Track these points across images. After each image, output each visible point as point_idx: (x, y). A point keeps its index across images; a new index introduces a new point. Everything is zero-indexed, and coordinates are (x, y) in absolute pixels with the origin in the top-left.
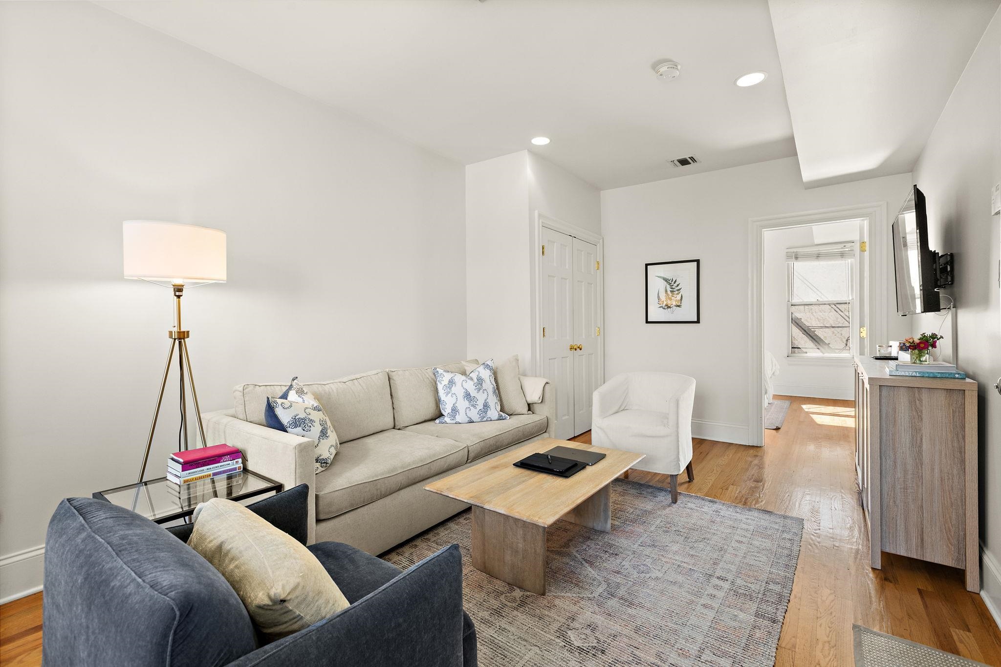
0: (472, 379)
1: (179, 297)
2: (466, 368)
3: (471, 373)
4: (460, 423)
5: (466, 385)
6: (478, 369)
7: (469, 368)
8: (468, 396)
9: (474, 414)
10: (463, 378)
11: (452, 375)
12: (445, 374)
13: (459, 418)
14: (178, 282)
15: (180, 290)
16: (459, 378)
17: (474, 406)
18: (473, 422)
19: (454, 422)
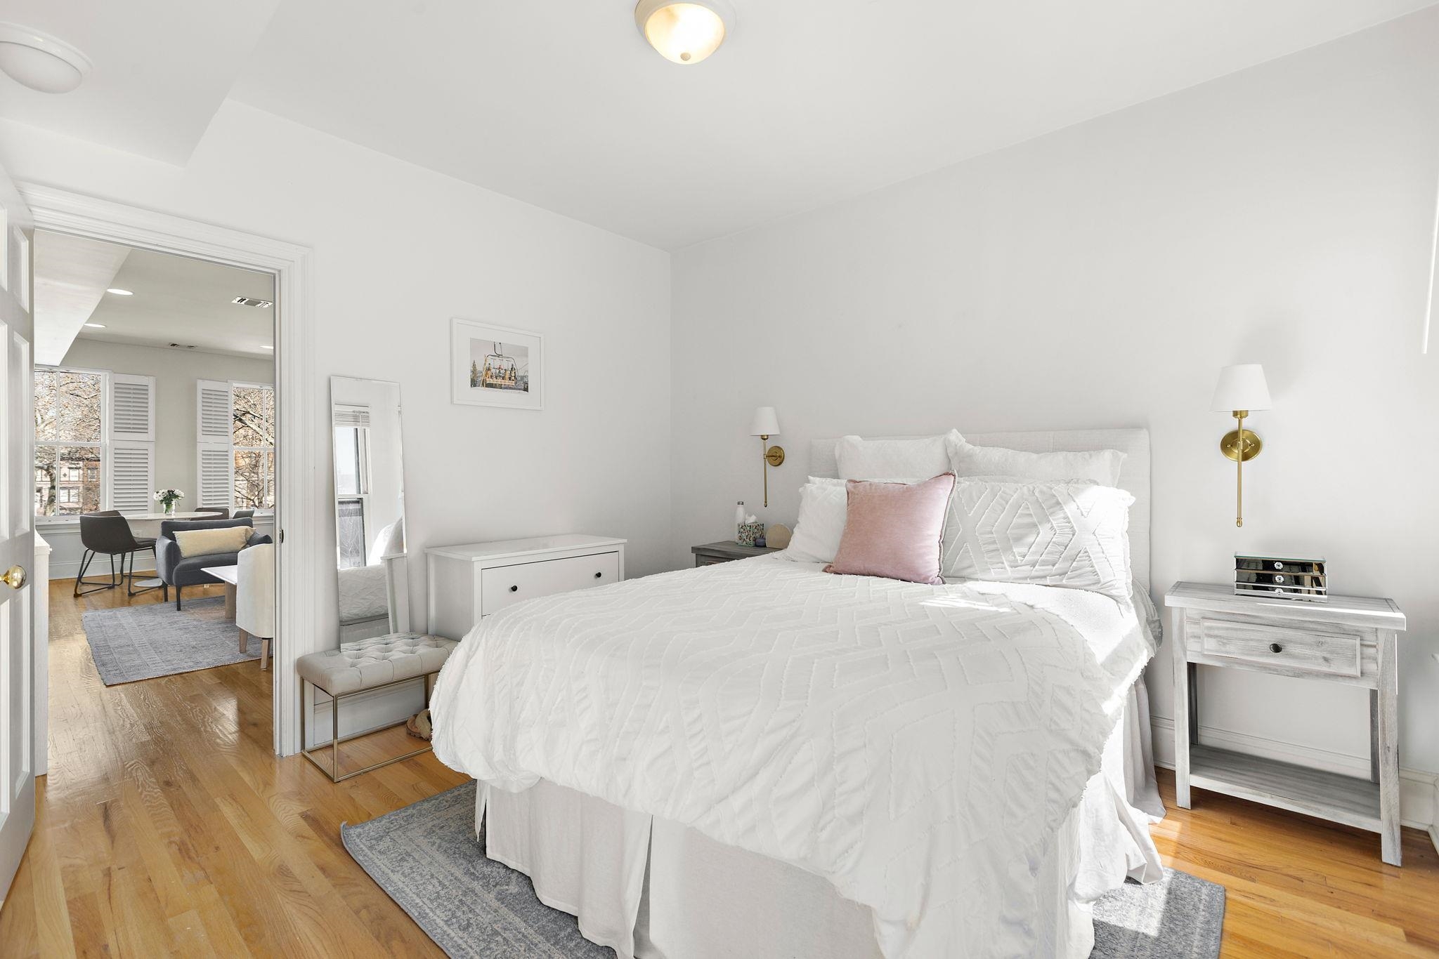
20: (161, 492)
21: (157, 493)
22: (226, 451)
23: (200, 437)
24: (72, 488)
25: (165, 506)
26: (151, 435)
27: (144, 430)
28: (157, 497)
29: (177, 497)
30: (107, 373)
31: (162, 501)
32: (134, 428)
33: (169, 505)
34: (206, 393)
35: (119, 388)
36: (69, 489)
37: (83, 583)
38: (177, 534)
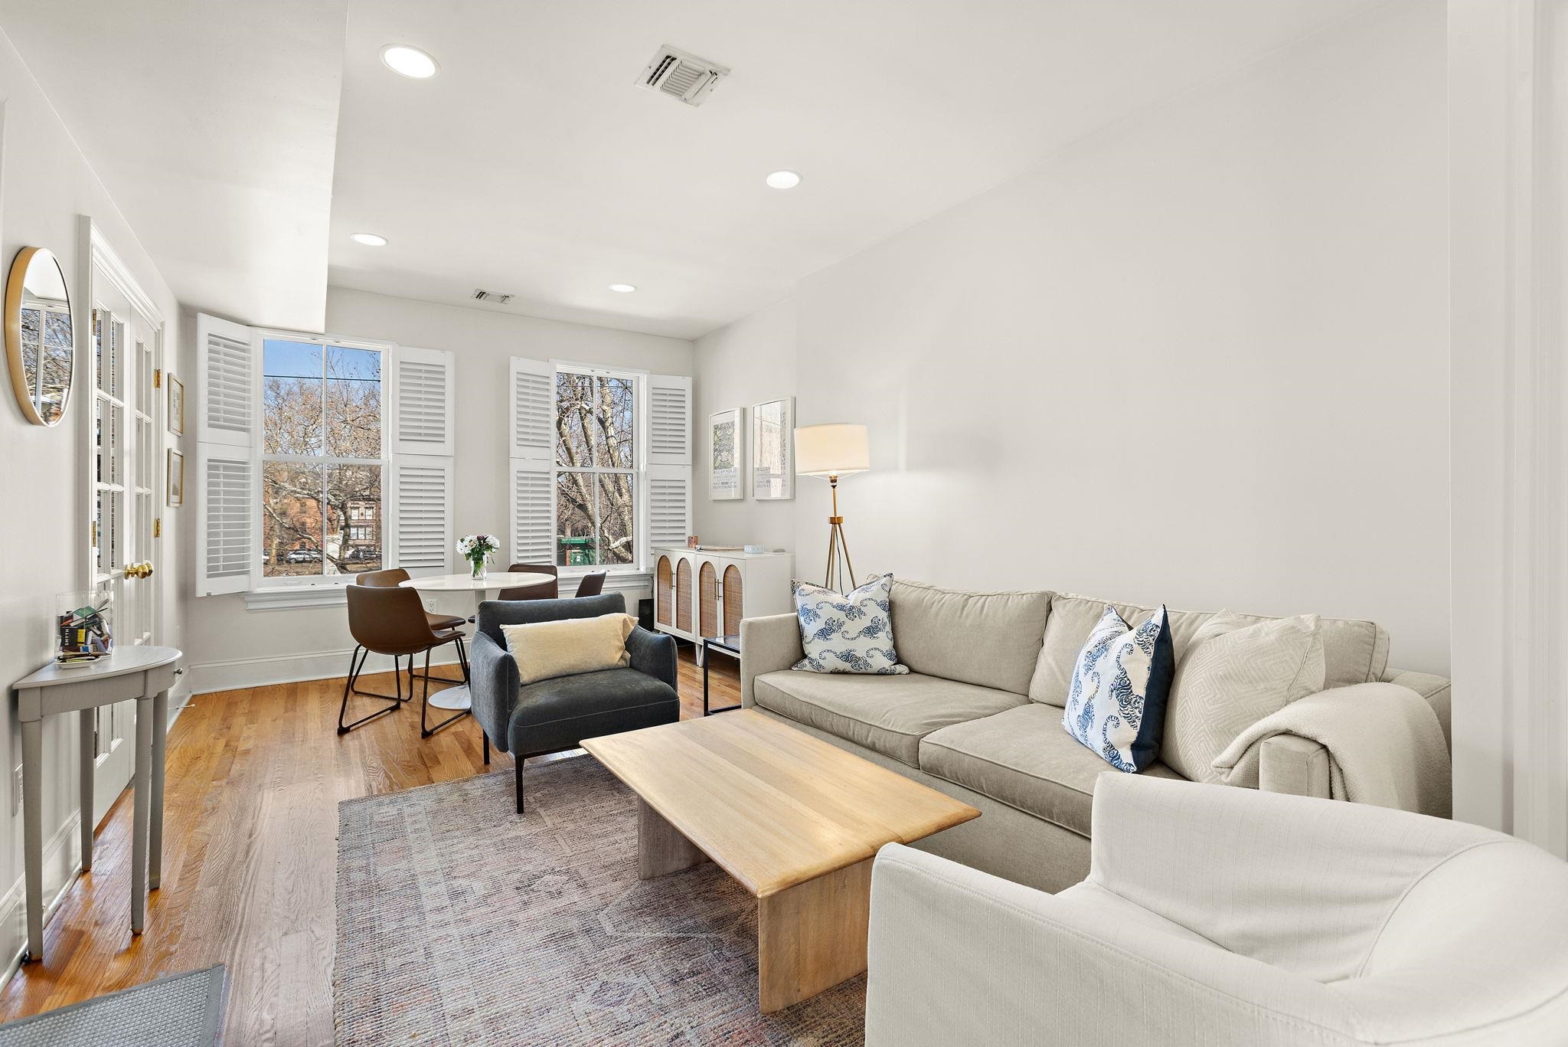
1: (834, 487)
14: (834, 473)
15: (835, 481)
20: (467, 539)
21: (462, 540)
22: (548, 473)
23: (515, 450)
24: (368, 526)
25: (472, 563)
26: (447, 448)
27: (438, 438)
28: (463, 549)
29: (489, 547)
30: (389, 347)
31: (469, 555)
32: (426, 435)
33: (478, 561)
34: (524, 377)
35: (405, 367)
36: (365, 527)
37: (356, 693)
38: (509, 630)
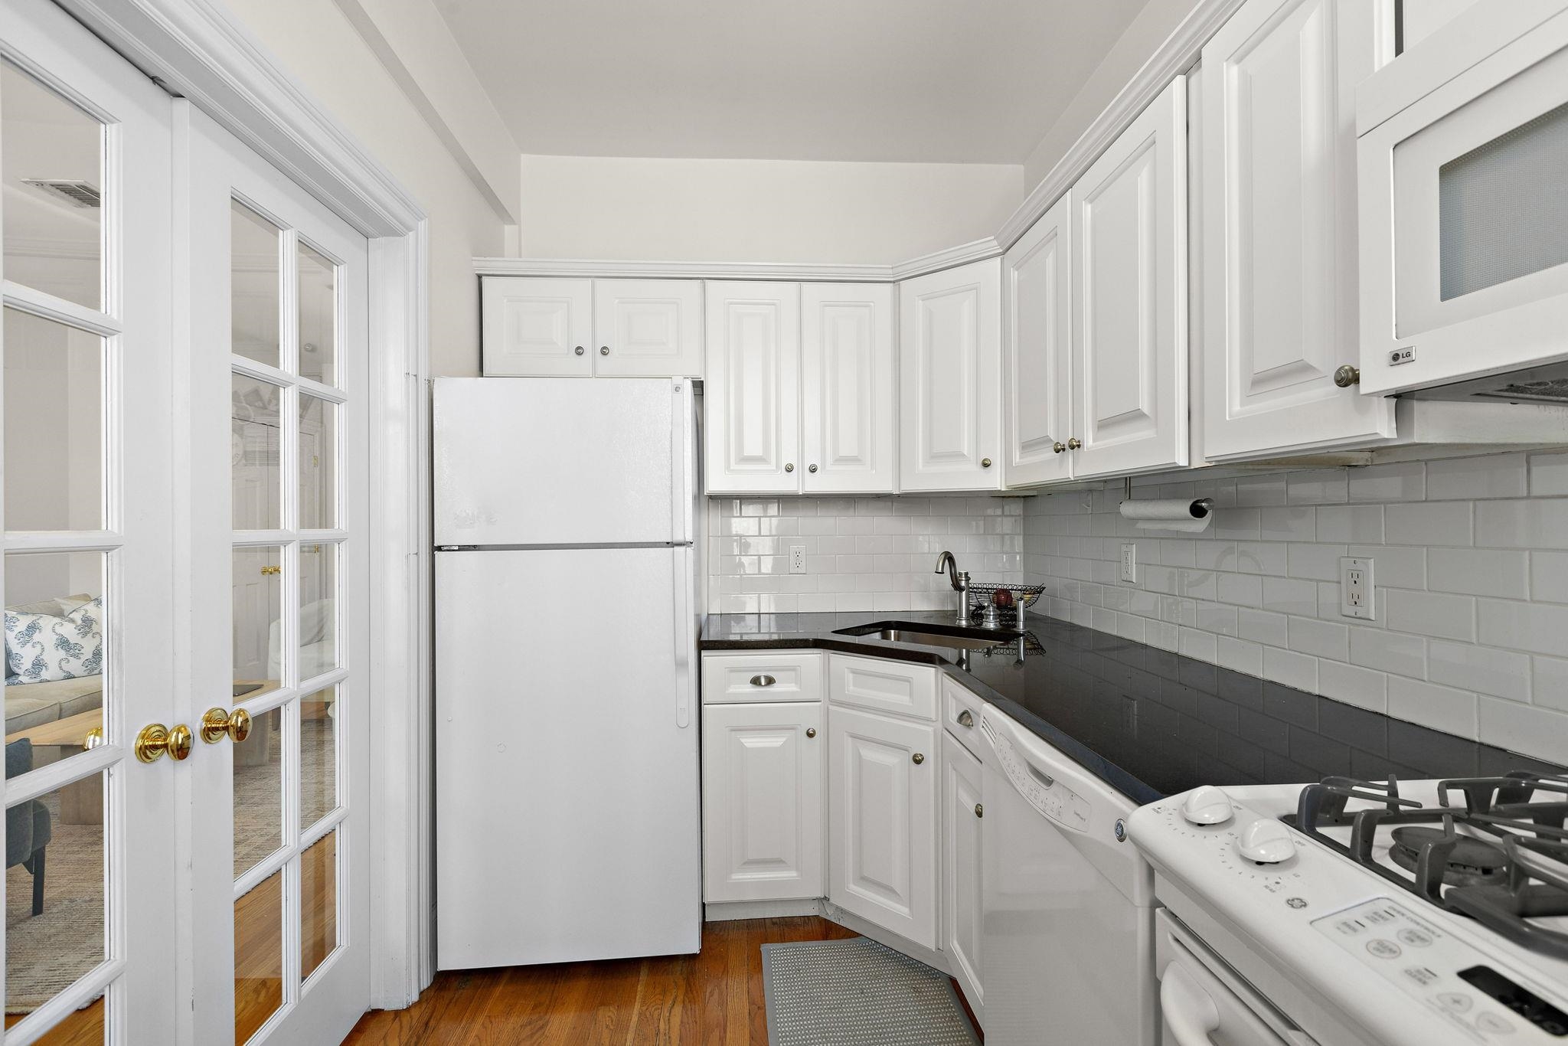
0: (72, 621)
2: (64, 607)
3: (71, 613)
4: (49, 681)
5: (59, 630)
6: (85, 607)
7: (67, 607)
8: (64, 643)
9: (75, 666)
10: (57, 620)
11: (35, 618)
12: (20, 617)
13: (45, 674)
16: (47, 622)
17: (77, 656)
18: (74, 677)
19: (38, 680)
